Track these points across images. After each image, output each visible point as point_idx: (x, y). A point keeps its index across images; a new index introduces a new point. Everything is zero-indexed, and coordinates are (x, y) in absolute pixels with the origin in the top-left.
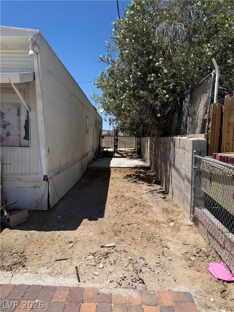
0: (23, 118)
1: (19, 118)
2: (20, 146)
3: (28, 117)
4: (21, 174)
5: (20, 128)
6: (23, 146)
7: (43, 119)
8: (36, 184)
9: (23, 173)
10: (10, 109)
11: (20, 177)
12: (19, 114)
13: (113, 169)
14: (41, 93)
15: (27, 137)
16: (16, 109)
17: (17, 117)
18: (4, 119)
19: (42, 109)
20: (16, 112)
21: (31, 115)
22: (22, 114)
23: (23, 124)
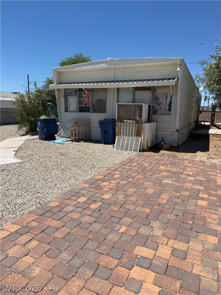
0: (169, 100)
1: (167, 100)
2: (166, 114)
3: (171, 99)
4: (165, 128)
5: (166, 105)
6: (168, 114)
7: (180, 100)
8: (172, 134)
9: (166, 127)
10: (162, 96)
11: (164, 129)
12: (166, 98)
13: (211, 135)
14: (180, 88)
15: (170, 110)
16: (166, 96)
17: (165, 100)
18: (159, 101)
19: (180, 96)
20: (165, 98)
21: (173, 99)
22: (168, 98)
23: (168, 103)
